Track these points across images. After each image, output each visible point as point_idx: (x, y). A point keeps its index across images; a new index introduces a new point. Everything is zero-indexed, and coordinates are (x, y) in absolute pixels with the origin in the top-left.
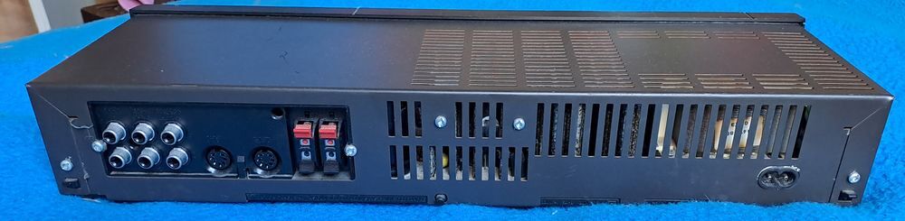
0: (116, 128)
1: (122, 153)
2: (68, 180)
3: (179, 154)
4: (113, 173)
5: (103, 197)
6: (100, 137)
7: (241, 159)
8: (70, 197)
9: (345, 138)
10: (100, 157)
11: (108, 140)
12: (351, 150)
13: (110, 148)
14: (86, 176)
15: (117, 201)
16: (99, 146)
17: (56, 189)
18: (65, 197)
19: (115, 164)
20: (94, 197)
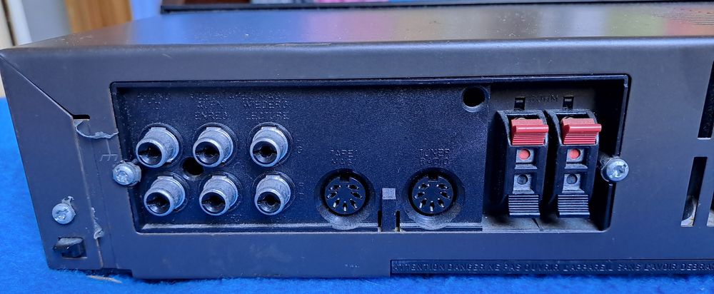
0: (163, 138)
1: (170, 187)
2: (65, 242)
3: (276, 184)
4: (147, 227)
5: (126, 273)
6: (129, 156)
7: (389, 194)
8: (65, 275)
9: (610, 144)
10: (126, 196)
11: (146, 160)
12: (616, 167)
13: (149, 175)
14: (98, 232)
15: (149, 281)
16: (127, 172)
17: (43, 259)
18: (56, 274)
19: (155, 209)
20: (107, 272)
